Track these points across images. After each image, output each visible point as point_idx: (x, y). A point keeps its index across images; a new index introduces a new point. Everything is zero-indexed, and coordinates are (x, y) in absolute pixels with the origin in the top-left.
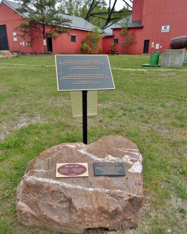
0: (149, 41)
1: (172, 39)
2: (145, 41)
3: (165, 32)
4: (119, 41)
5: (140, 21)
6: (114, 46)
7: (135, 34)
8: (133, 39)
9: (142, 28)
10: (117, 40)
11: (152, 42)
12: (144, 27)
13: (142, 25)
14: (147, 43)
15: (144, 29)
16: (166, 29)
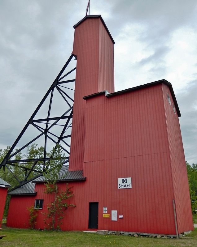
0: (97, 204)
2: (91, 204)
4: (45, 203)
11: (104, 206)
13: (85, 176)
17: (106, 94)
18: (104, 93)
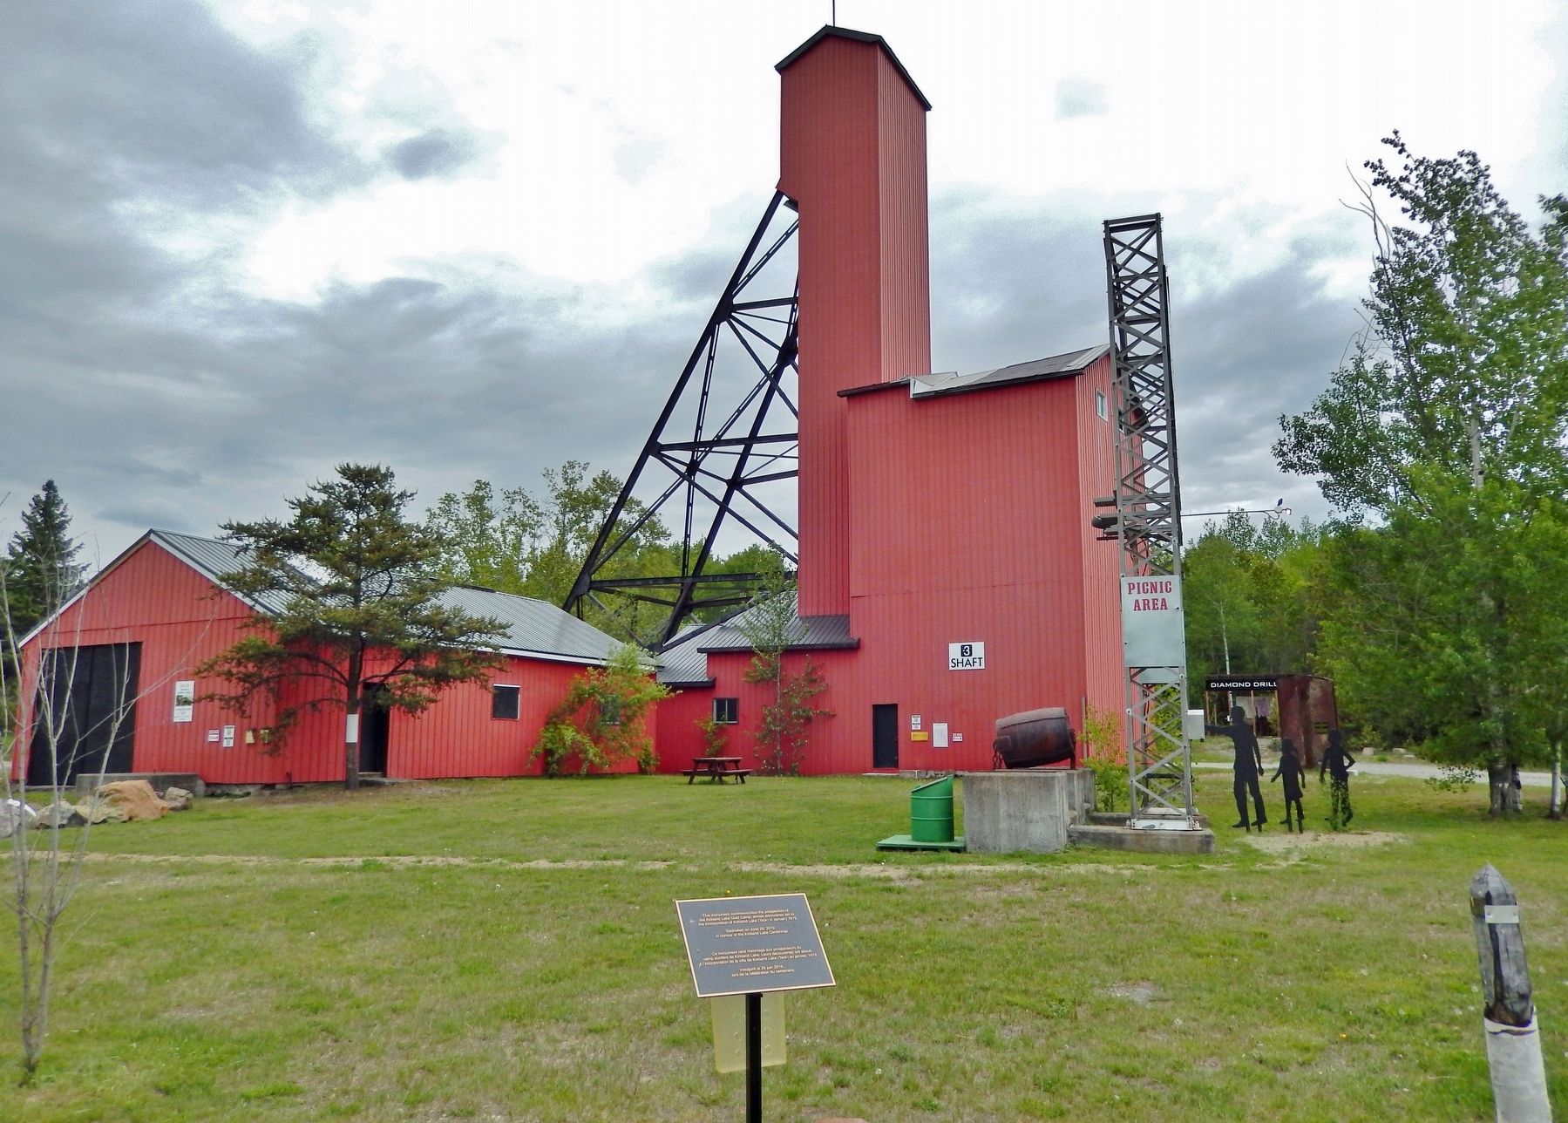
0: (893, 707)
2: (877, 709)
3: (968, 667)
4: (743, 708)
5: (843, 621)
6: (719, 732)
7: (823, 679)
8: (815, 700)
9: (853, 649)
10: (733, 703)
11: (913, 713)
12: (866, 641)
13: (855, 634)
14: (885, 718)
15: (863, 655)
16: (971, 659)
17: (912, 392)
18: (906, 386)
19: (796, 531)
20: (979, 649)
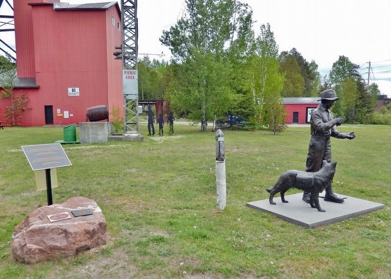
0: (51, 106)
1: (88, 109)
3: (74, 95)
5: (33, 80)
7: (27, 98)
8: (25, 104)
9: (37, 89)
12: (42, 87)
13: (38, 84)
14: (49, 110)
15: (40, 91)
16: (75, 93)
17: (54, 8)
18: (52, 5)
19: (15, 50)
20: (77, 90)
